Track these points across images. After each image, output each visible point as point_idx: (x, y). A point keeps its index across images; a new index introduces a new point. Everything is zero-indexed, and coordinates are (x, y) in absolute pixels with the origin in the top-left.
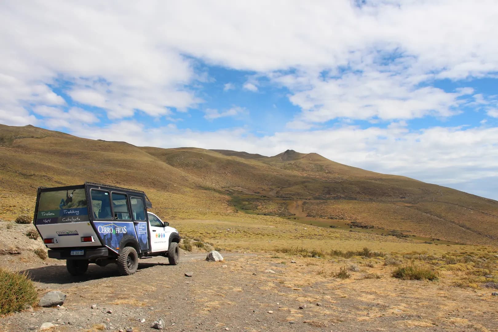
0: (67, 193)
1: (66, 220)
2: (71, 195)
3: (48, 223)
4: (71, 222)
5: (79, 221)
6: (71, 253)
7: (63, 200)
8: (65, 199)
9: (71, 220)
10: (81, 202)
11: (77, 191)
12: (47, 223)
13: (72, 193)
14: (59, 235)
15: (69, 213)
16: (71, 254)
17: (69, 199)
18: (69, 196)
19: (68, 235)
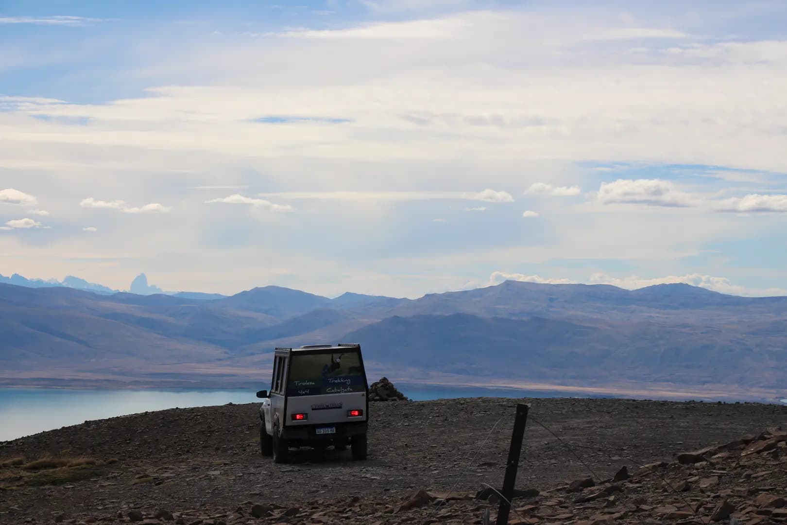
0: (332, 357)
1: (333, 391)
2: (338, 360)
3: (306, 394)
4: (339, 392)
5: (350, 392)
6: (317, 431)
7: (326, 366)
8: (330, 364)
9: (339, 390)
10: (351, 369)
11: (346, 355)
12: (303, 395)
13: (340, 358)
14: (313, 409)
15: (336, 381)
16: (317, 433)
17: (335, 366)
18: (334, 360)
19: (328, 408)
